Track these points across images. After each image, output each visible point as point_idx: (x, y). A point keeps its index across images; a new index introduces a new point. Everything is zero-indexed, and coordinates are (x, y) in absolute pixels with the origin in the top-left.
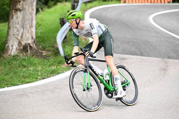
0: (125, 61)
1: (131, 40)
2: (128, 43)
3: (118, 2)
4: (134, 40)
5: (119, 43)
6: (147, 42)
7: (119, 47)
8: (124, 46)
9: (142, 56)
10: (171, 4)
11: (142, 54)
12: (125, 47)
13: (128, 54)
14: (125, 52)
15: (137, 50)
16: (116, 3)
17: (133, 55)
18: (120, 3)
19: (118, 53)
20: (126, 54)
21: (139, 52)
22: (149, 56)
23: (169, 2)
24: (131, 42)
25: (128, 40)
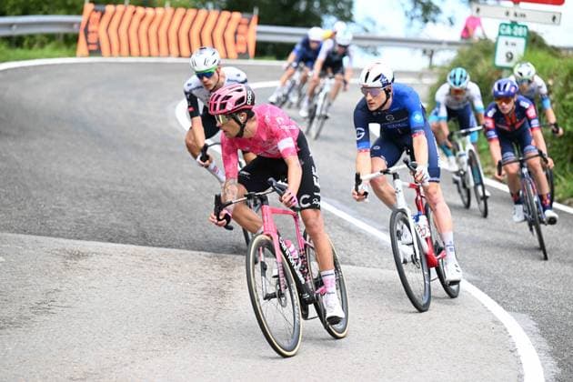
0: (82, 262)
1: (107, 187)
2: (96, 198)
3: (64, 50)
4: (121, 189)
5: (65, 200)
6: (166, 193)
7: (64, 214)
8: (80, 211)
9: (145, 244)
10: (252, 62)
11: (144, 236)
12: (84, 214)
13: (93, 237)
14: (86, 231)
15: (129, 224)
16: (57, 53)
17: (110, 240)
18: (74, 55)
19: (58, 236)
20: (88, 239)
21: (134, 232)
22: (169, 246)
23: (242, 56)
24: (106, 194)
25: (95, 187)
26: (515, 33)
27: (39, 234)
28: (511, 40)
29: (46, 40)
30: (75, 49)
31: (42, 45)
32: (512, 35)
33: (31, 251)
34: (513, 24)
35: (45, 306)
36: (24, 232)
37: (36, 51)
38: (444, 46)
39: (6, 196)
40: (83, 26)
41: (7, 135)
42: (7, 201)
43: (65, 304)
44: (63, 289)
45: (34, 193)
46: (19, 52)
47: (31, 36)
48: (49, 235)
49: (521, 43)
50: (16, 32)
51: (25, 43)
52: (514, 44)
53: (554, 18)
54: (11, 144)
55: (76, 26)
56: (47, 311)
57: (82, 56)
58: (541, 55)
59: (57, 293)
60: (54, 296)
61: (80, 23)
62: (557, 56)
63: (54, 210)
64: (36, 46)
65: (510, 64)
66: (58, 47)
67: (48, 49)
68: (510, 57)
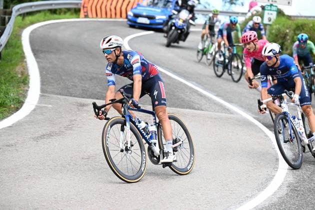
0: (85, 108)
1: (94, 75)
2: (91, 80)
3: (75, 15)
4: (101, 76)
5: (77, 81)
7: (76, 87)
8: (84, 85)
12: (85, 87)
14: (86, 94)
16: (71, 16)
18: (79, 18)
19: (74, 96)
24: (94, 78)
25: (90, 75)
26: (272, 9)
27: (66, 96)
28: (270, 12)
29: (66, 10)
30: (79, 15)
31: (65, 13)
32: (271, 10)
33: (64, 103)
34: (271, 5)
35: (70, 127)
36: (60, 94)
37: (62, 16)
38: (240, 15)
39: (52, 78)
40: (82, 5)
41: (52, 52)
42: (52, 81)
43: (79, 126)
44: (78, 119)
45: (64, 77)
46: (55, 16)
47: (60, 9)
48: (71, 96)
49: (275, 13)
50: (53, 7)
51: (58, 12)
52: (271, 14)
53: (289, 3)
54: (53, 56)
55: (79, 5)
56: (71, 129)
57: (83, 18)
58: (283, 19)
59: (75, 121)
60: (73, 123)
61: (81, 4)
62: (290, 20)
63: (73, 85)
64: (62, 14)
65: (270, 23)
66: (72, 14)
67: (68, 15)
68: (270, 20)
